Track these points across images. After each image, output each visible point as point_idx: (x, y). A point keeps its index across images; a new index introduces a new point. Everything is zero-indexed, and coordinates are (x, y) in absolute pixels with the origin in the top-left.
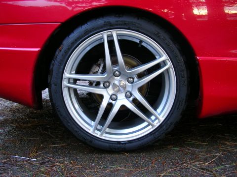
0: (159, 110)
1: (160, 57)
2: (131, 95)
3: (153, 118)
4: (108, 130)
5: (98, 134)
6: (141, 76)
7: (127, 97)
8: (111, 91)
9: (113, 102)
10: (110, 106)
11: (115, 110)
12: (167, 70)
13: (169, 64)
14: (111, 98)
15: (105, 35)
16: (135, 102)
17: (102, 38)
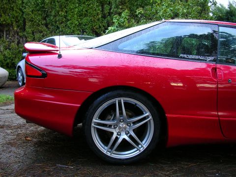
0: (143, 142)
1: (146, 113)
2: (129, 133)
3: (140, 146)
4: (114, 152)
5: (109, 154)
6: (134, 123)
7: (126, 134)
8: (117, 130)
9: (119, 136)
10: (117, 139)
11: (120, 140)
12: (149, 120)
13: (151, 117)
14: (117, 134)
15: (117, 100)
16: (131, 137)
17: (116, 101)
